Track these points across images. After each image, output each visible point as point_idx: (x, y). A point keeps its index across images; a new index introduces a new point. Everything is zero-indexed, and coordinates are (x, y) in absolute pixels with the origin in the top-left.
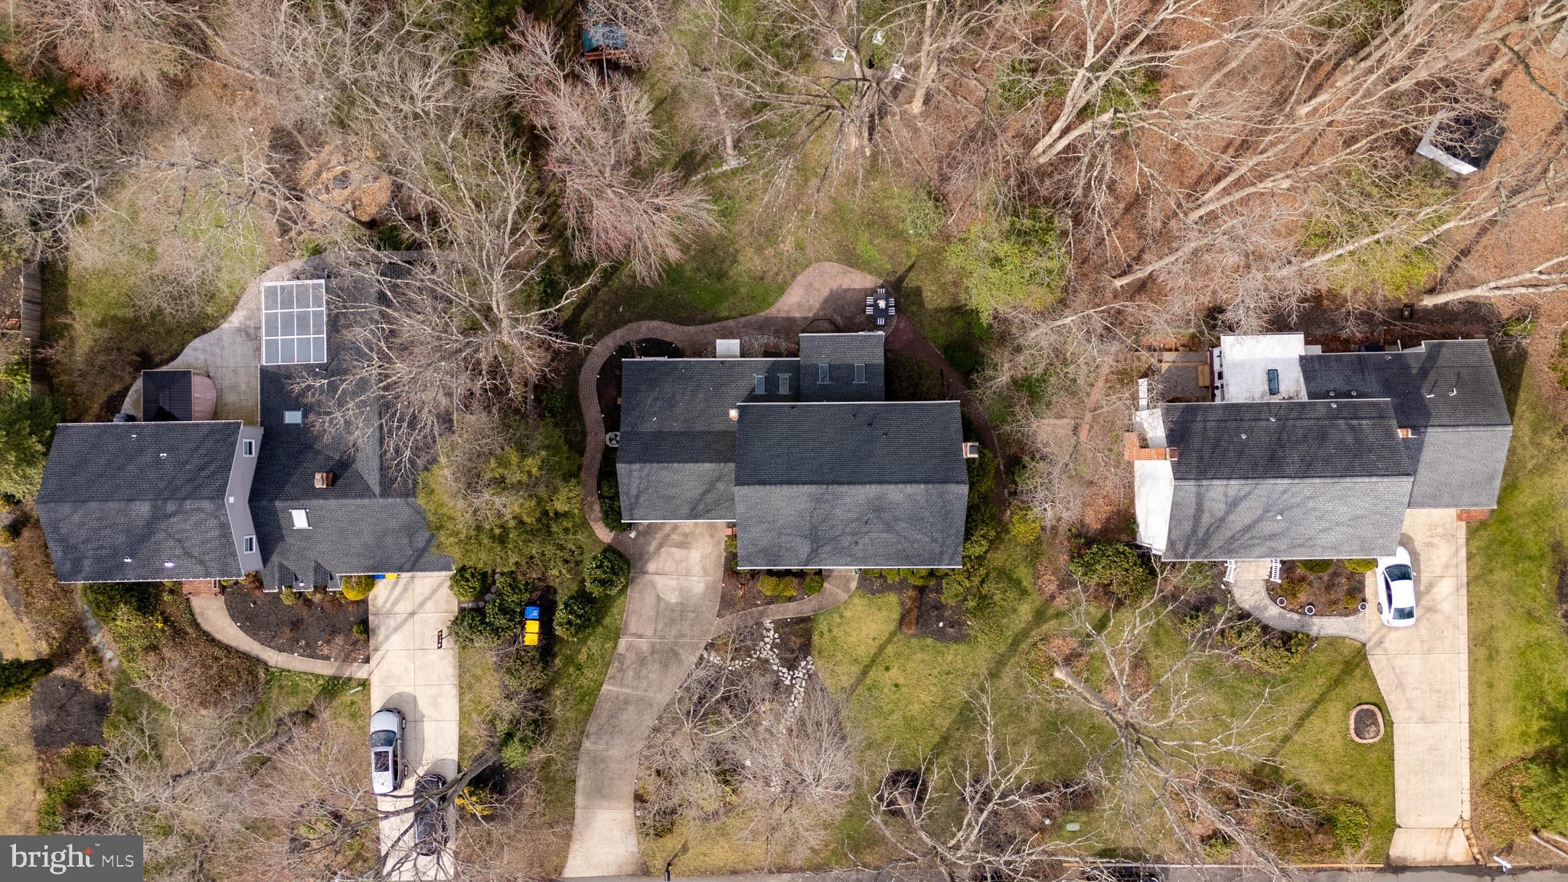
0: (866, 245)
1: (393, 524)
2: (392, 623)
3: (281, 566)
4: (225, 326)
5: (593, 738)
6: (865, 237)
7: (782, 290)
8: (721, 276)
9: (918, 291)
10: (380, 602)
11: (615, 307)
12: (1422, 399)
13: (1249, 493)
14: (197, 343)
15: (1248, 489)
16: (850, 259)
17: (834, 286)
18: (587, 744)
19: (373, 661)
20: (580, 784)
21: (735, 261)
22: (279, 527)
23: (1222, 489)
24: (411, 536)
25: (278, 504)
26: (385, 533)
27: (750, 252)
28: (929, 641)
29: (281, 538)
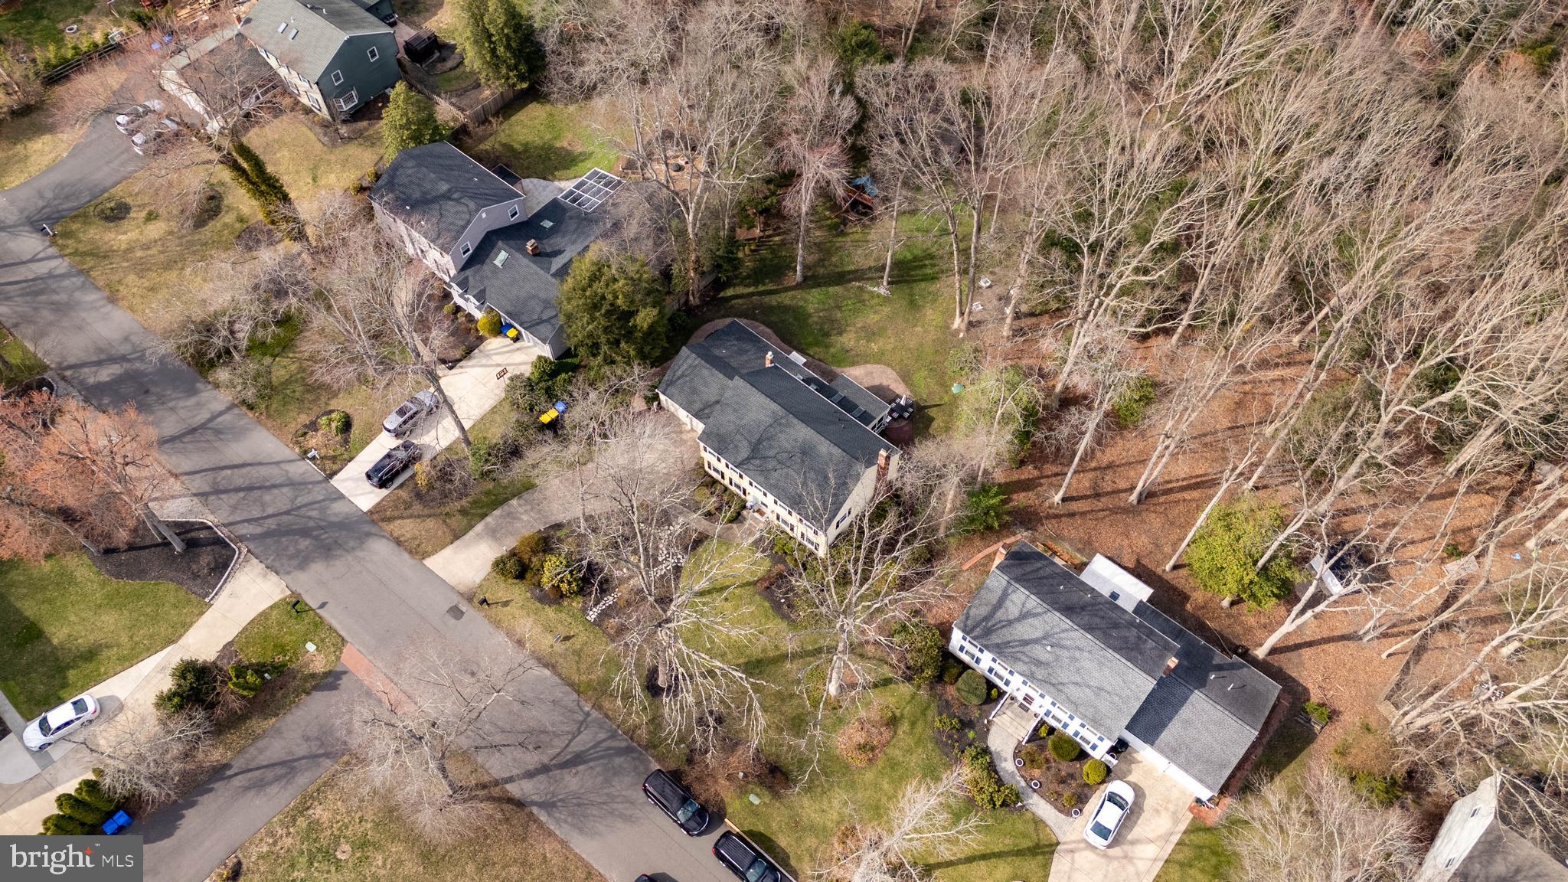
0: (920, 377)
1: (542, 295)
2: (484, 361)
3: (467, 278)
4: (556, 183)
5: (522, 502)
6: (924, 373)
7: (853, 364)
8: (827, 335)
9: (932, 419)
10: (489, 347)
11: (755, 308)
12: (1207, 676)
13: (1039, 614)
14: (535, 181)
15: (1039, 610)
16: (906, 378)
17: (885, 383)
18: (514, 502)
19: (453, 371)
20: (488, 519)
21: (840, 334)
22: (487, 256)
23: (1023, 597)
24: (546, 308)
25: (500, 243)
26: (534, 297)
27: (852, 335)
28: (767, 604)
29: (482, 262)
